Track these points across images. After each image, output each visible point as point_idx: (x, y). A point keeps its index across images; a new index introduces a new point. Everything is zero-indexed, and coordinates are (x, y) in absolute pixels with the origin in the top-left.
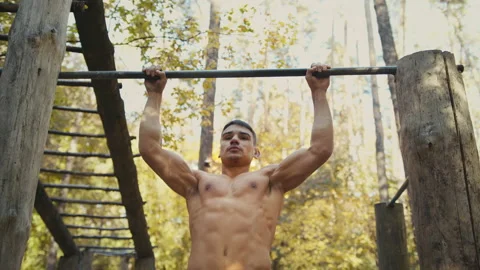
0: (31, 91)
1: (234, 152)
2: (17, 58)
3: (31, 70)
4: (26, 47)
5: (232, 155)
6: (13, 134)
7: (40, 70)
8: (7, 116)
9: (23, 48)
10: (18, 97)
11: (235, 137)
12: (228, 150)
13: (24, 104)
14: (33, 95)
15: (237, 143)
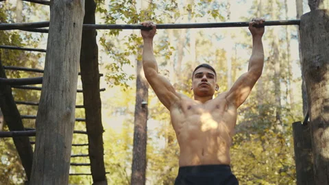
0: (71, 37)
1: (205, 87)
2: (61, 16)
3: (70, 24)
4: (65, 9)
5: (203, 89)
6: (64, 64)
7: (74, 24)
8: (60, 53)
9: (63, 10)
10: (65, 41)
11: (205, 77)
12: (200, 85)
13: (68, 45)
14: (72, 40)
15: (206, 81)
